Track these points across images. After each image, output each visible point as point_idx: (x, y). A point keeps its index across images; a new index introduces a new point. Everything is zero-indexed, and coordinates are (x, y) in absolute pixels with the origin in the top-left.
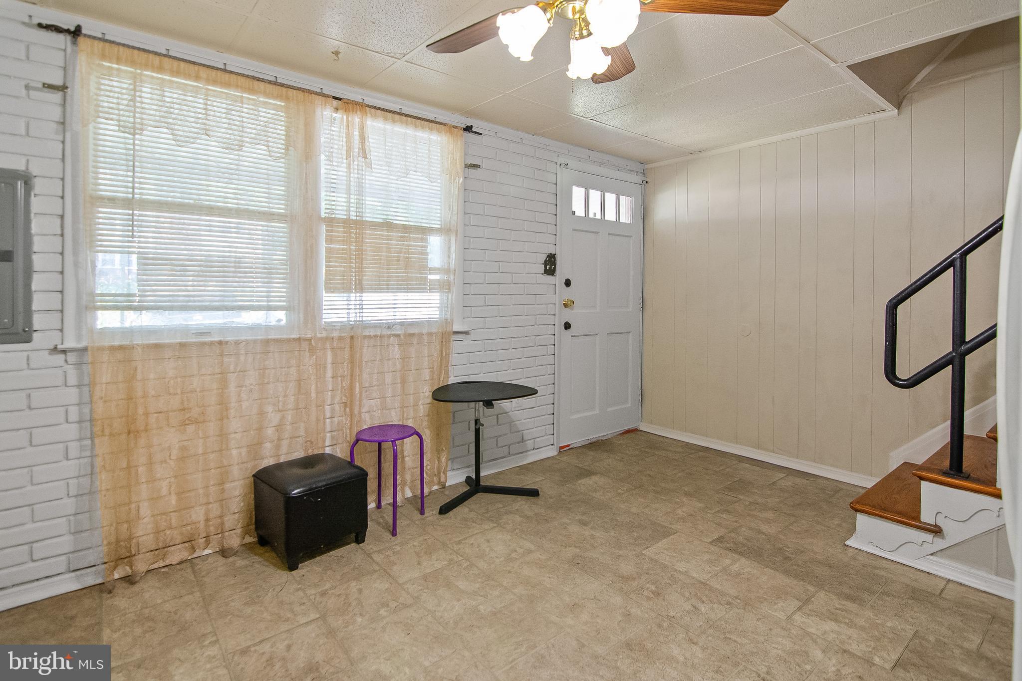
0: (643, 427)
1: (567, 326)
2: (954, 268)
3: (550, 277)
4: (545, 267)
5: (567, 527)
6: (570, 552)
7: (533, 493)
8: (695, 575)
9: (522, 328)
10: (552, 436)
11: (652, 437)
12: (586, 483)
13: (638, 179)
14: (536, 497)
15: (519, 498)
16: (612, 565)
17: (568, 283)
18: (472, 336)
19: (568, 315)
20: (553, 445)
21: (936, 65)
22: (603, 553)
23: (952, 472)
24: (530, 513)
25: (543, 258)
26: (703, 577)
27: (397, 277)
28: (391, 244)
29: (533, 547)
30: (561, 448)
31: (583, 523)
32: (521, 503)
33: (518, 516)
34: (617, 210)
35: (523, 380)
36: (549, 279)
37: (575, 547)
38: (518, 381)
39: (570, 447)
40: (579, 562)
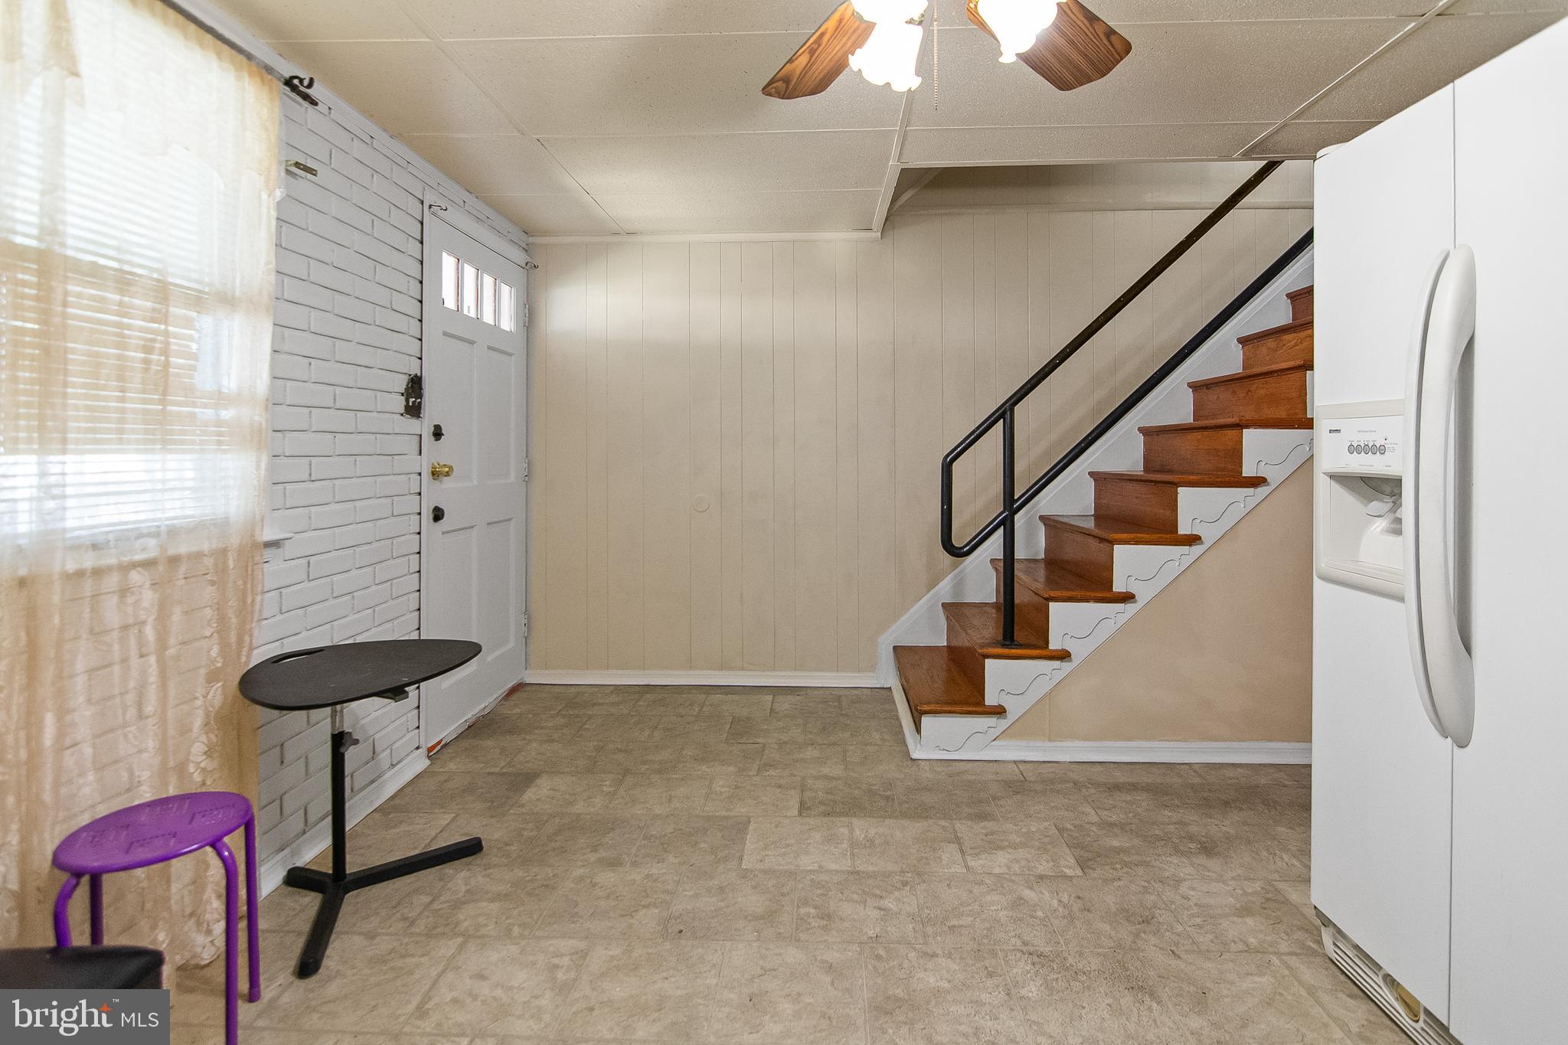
0: (532, 677)
1: (438, 515)
2: (1004, 421)
3: (414, 422)
4: (407, 401)
5: (594, 881)
6: (647, 920)
7: (471, 848)
8: (834, 867)
9: (370, 524)
10: (417, 731)
11: (556, 689)
12: (540, 794)
13: (520, 257)
14: (478, 855)
15: (448, 869)
16: (728, 906)
17: (438, 433)
18: (288, 550)
19: (436, 494)
20: (418, 748)
21: (917, 190)
22: (696, 896)
23: (1007, 643)
24: (503, 888)
25: (401, 384)
26: (846, 864)
27: (146, 412)
28: (129, 327)
29: (582, 945)
30: (430, 750)
31: (614, 863)
32: (458, 877)
33: (485, 904)
34: (495, 306)
35: (374, 630)
36: (412, 425)
37: (644, 907)
38: (366, 634)
39: (443, 743)
40: (682, 928)
